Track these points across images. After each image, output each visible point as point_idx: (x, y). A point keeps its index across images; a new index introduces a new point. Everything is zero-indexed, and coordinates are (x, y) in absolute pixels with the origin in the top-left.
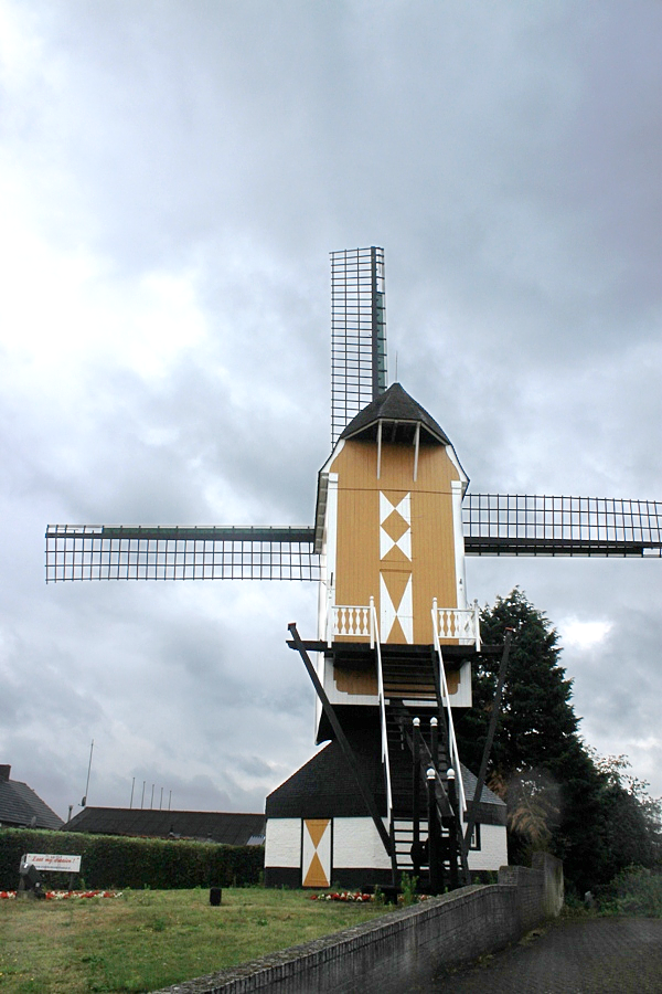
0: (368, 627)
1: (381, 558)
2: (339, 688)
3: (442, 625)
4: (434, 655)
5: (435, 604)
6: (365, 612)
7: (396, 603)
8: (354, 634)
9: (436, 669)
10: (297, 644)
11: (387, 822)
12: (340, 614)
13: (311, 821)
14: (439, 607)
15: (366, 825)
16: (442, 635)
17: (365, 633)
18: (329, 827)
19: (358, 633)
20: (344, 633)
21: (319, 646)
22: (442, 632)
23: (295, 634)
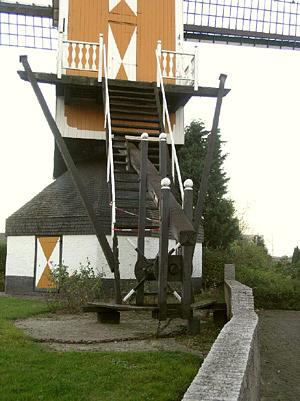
0: (97, 64)
1: (111, 9)
2: (70, 124)
3: (165, 66)
4: (156, 92)
5: (159, 46)
6: (95, 48)
7: (122, 52)
8: (83, 68)
9: (158, 103)
10: (27, 75)
11: (110, 239)
12: (70, 49)
13: (44, 238)
14: (163, 48)
15: (92, 241)
16: (165, 76)
17: (94, 68)
18: (58, 244)
19: (87, 67)
20: (73, 66)
21: (50, 78)
22: (165, 72)
23: (26, 65)
